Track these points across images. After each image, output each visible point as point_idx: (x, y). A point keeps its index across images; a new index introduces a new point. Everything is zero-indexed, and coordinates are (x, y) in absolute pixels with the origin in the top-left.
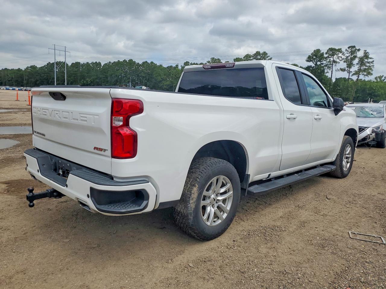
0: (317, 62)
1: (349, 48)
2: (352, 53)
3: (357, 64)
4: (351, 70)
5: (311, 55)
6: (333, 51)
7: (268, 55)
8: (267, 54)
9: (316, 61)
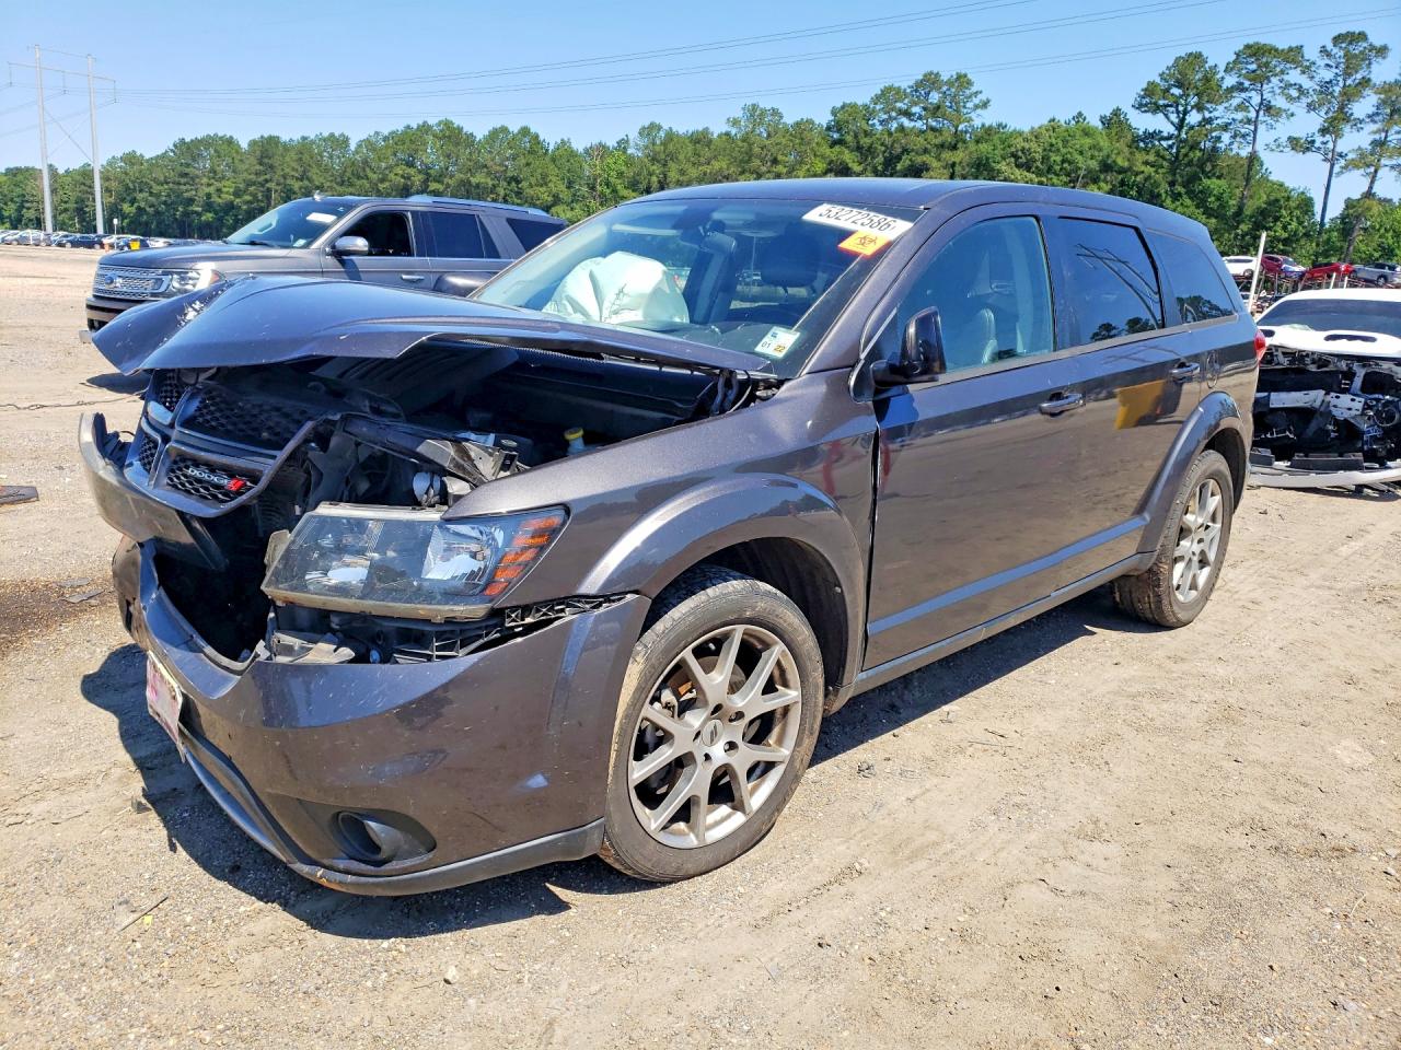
0: (1185, 112)
1: (1337, 40)
2: (1351, 65)
3: (1369, 116)
4: (1342, 146)
5: (1158, 80)
6: (1260, 60)
7: (974, 89)
8: (970, 83)
9: (1181, 108)
